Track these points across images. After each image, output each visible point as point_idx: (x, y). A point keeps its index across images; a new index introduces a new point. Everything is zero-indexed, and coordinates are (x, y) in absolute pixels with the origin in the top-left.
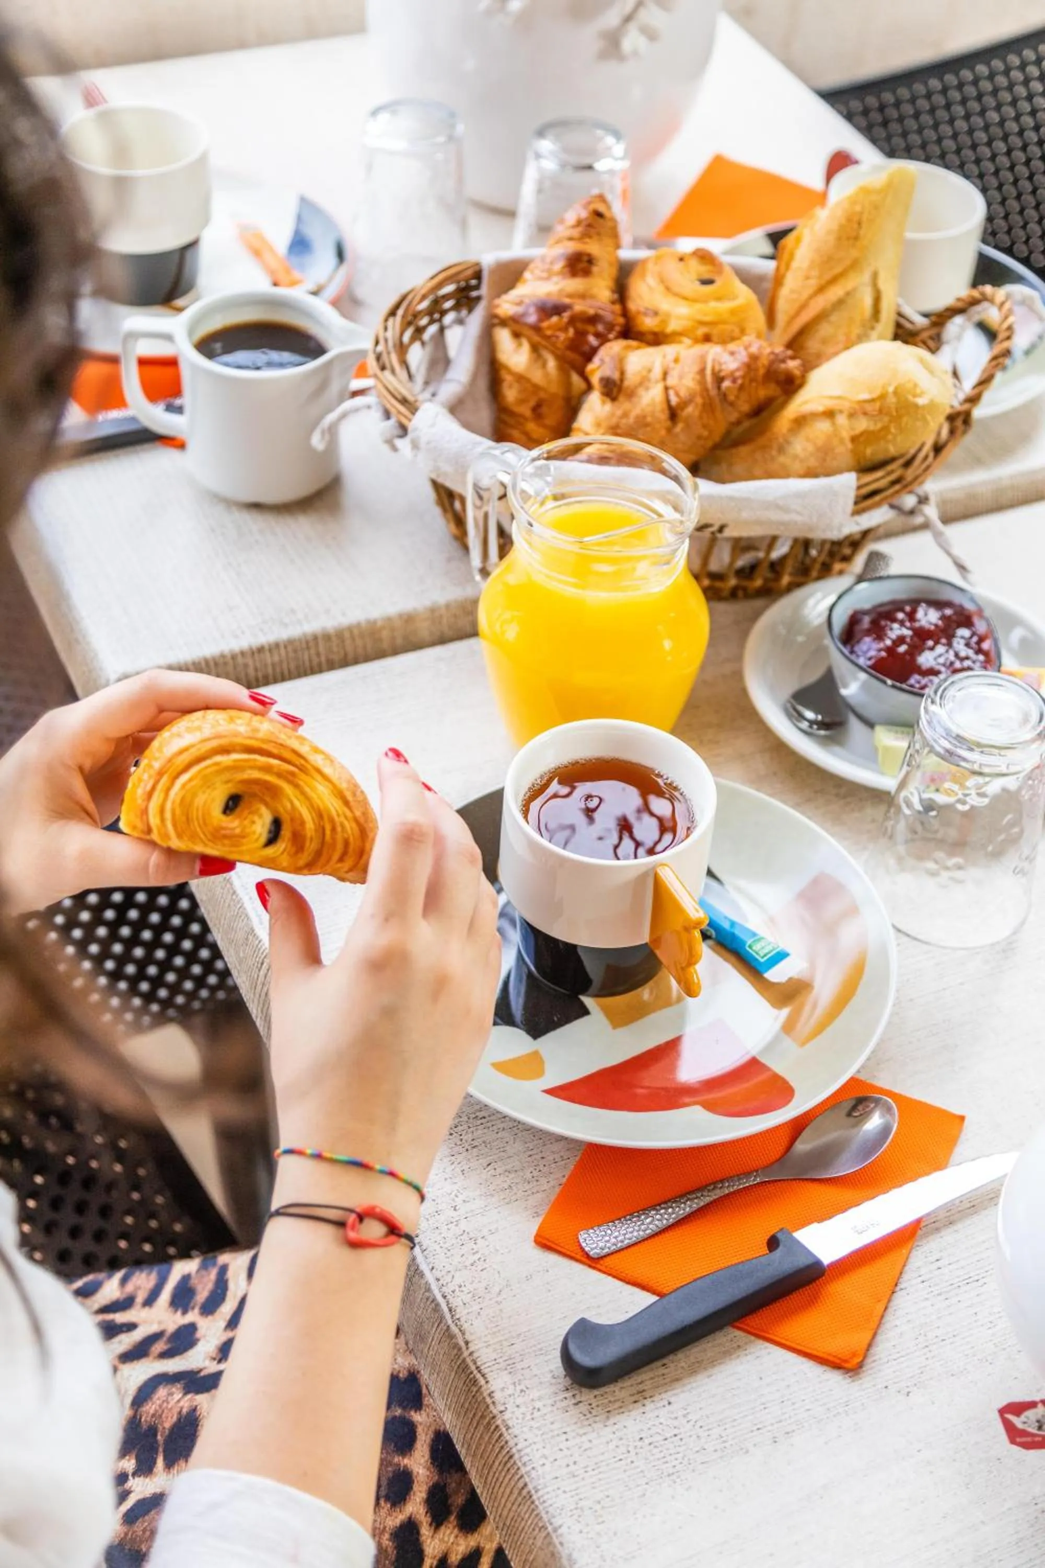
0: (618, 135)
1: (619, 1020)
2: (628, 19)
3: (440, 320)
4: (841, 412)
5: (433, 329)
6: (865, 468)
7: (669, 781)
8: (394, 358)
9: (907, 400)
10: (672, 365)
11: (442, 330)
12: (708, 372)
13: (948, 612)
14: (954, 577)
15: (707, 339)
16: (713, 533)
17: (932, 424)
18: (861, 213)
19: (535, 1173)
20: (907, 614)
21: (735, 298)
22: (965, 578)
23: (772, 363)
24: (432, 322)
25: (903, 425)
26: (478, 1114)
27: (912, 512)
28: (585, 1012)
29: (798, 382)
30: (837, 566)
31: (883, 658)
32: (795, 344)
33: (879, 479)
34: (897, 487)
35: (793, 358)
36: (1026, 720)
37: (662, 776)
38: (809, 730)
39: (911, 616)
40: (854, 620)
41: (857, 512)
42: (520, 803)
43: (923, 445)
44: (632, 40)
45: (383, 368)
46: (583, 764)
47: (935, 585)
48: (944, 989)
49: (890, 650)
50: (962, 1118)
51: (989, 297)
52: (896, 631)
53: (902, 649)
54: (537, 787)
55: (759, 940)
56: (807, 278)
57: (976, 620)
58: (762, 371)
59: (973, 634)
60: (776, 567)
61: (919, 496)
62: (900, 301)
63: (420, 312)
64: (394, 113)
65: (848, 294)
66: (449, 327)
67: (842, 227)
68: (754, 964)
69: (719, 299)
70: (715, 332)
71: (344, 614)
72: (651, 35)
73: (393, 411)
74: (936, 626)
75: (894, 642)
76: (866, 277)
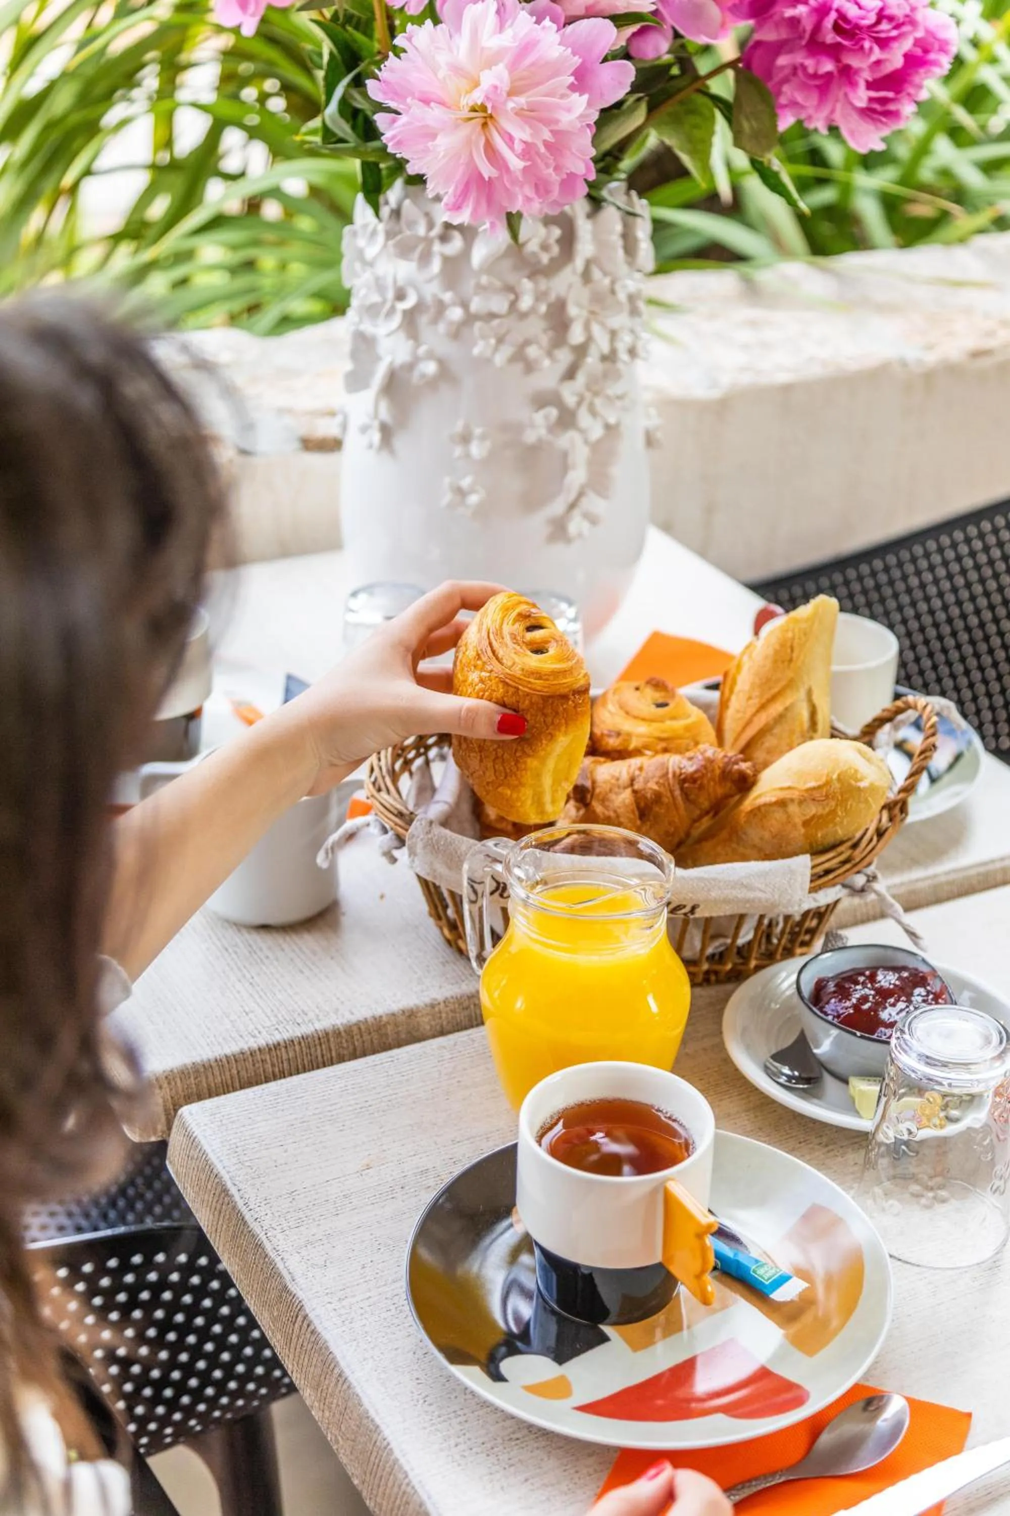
0: (570, 603)
1: (638, 1345)
2: (572, 506)
3: (425, 754)
4: (792, 800)
5: (419, 761)
6: (816, 851)
7: (668, 1115)
8: (388, 780)
9: (850, 785)
10: (637, 773)
11: (427, 763)
12: (670, 776)
13: (905, 974)
14: (905, 943)
15: (665, 750)
16: (685, 914)
17: (874, 806)
18: (793, 639)
19: (571, 1486)
20: (867, 977)
21: (689, 716)
22: (916, 944)
23: (727, 764)
24: (418, 755)
25: (849, 807)
26: (512, 1436)
27: (862, 890)
28: (604, 1339)
29: (752, 780)
30: (799, 951)
31: (849, 1014)
32: (746, 751)
33: (830, 860)
34: (848, 866)
35: (744, 761)
36: (988, 1041)
37: (661, 1111)
38: (787, 1084)
39: (872, 978)
40: (820, 986)
41: (813, 890)
42: (535, 1134)
43: (867, 830)
44: (576, 525)
45: (379, 790)
46: (588, 1105)
47: (890, 952)
48: (939, 1305)
49: (856, 1007)
50: (969, 1415)
51: (913, 705)
52: (859, 992)
53: (866, 1007)
54: (548, 1126)
55: (762, 1266)
56: (750, 698)
57: (930, 981)
58: (718, 772)
59: (928, 992)
60: (743, 953)
61: (868, 876)
62: (833, 718)
63: (407, 747)
64: (371, 594)
65: (786, 709)
66: (434, 760)
67: (776, 652)
68: (759, 1287)
69: (673, 718)
70: (672, 745)
71: (352, 1013)
72: (593, 520)
73: (388, 827)
74: (894, 985)
75: (858, 1000)
76: (802, 694)
